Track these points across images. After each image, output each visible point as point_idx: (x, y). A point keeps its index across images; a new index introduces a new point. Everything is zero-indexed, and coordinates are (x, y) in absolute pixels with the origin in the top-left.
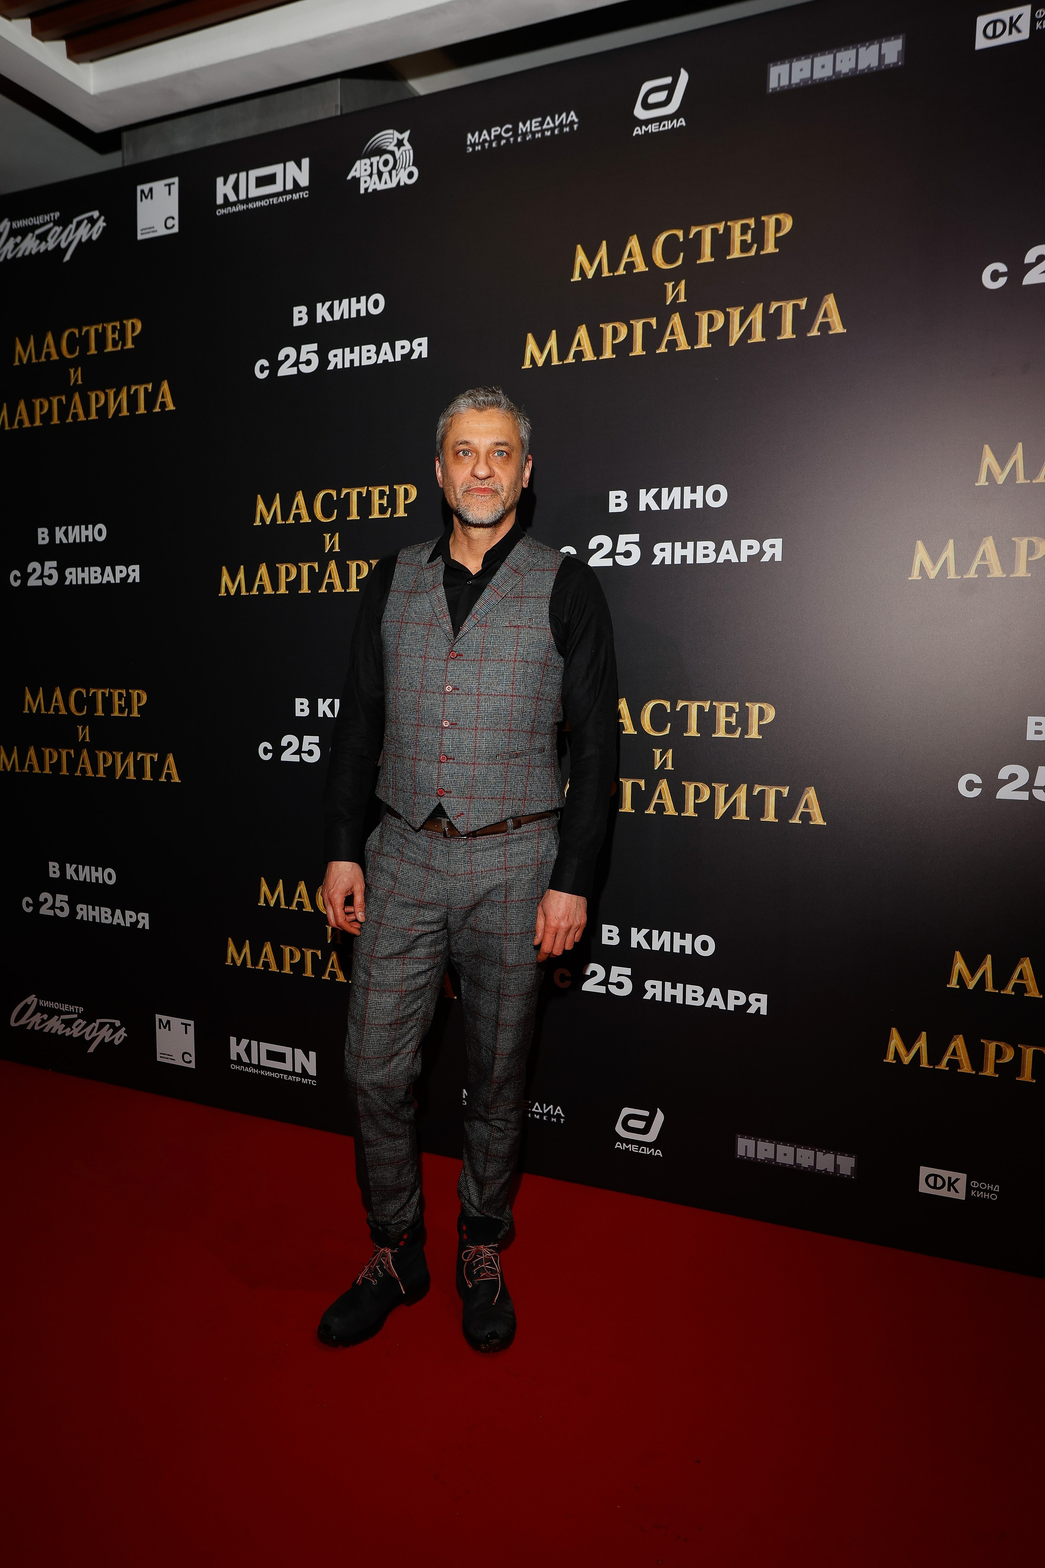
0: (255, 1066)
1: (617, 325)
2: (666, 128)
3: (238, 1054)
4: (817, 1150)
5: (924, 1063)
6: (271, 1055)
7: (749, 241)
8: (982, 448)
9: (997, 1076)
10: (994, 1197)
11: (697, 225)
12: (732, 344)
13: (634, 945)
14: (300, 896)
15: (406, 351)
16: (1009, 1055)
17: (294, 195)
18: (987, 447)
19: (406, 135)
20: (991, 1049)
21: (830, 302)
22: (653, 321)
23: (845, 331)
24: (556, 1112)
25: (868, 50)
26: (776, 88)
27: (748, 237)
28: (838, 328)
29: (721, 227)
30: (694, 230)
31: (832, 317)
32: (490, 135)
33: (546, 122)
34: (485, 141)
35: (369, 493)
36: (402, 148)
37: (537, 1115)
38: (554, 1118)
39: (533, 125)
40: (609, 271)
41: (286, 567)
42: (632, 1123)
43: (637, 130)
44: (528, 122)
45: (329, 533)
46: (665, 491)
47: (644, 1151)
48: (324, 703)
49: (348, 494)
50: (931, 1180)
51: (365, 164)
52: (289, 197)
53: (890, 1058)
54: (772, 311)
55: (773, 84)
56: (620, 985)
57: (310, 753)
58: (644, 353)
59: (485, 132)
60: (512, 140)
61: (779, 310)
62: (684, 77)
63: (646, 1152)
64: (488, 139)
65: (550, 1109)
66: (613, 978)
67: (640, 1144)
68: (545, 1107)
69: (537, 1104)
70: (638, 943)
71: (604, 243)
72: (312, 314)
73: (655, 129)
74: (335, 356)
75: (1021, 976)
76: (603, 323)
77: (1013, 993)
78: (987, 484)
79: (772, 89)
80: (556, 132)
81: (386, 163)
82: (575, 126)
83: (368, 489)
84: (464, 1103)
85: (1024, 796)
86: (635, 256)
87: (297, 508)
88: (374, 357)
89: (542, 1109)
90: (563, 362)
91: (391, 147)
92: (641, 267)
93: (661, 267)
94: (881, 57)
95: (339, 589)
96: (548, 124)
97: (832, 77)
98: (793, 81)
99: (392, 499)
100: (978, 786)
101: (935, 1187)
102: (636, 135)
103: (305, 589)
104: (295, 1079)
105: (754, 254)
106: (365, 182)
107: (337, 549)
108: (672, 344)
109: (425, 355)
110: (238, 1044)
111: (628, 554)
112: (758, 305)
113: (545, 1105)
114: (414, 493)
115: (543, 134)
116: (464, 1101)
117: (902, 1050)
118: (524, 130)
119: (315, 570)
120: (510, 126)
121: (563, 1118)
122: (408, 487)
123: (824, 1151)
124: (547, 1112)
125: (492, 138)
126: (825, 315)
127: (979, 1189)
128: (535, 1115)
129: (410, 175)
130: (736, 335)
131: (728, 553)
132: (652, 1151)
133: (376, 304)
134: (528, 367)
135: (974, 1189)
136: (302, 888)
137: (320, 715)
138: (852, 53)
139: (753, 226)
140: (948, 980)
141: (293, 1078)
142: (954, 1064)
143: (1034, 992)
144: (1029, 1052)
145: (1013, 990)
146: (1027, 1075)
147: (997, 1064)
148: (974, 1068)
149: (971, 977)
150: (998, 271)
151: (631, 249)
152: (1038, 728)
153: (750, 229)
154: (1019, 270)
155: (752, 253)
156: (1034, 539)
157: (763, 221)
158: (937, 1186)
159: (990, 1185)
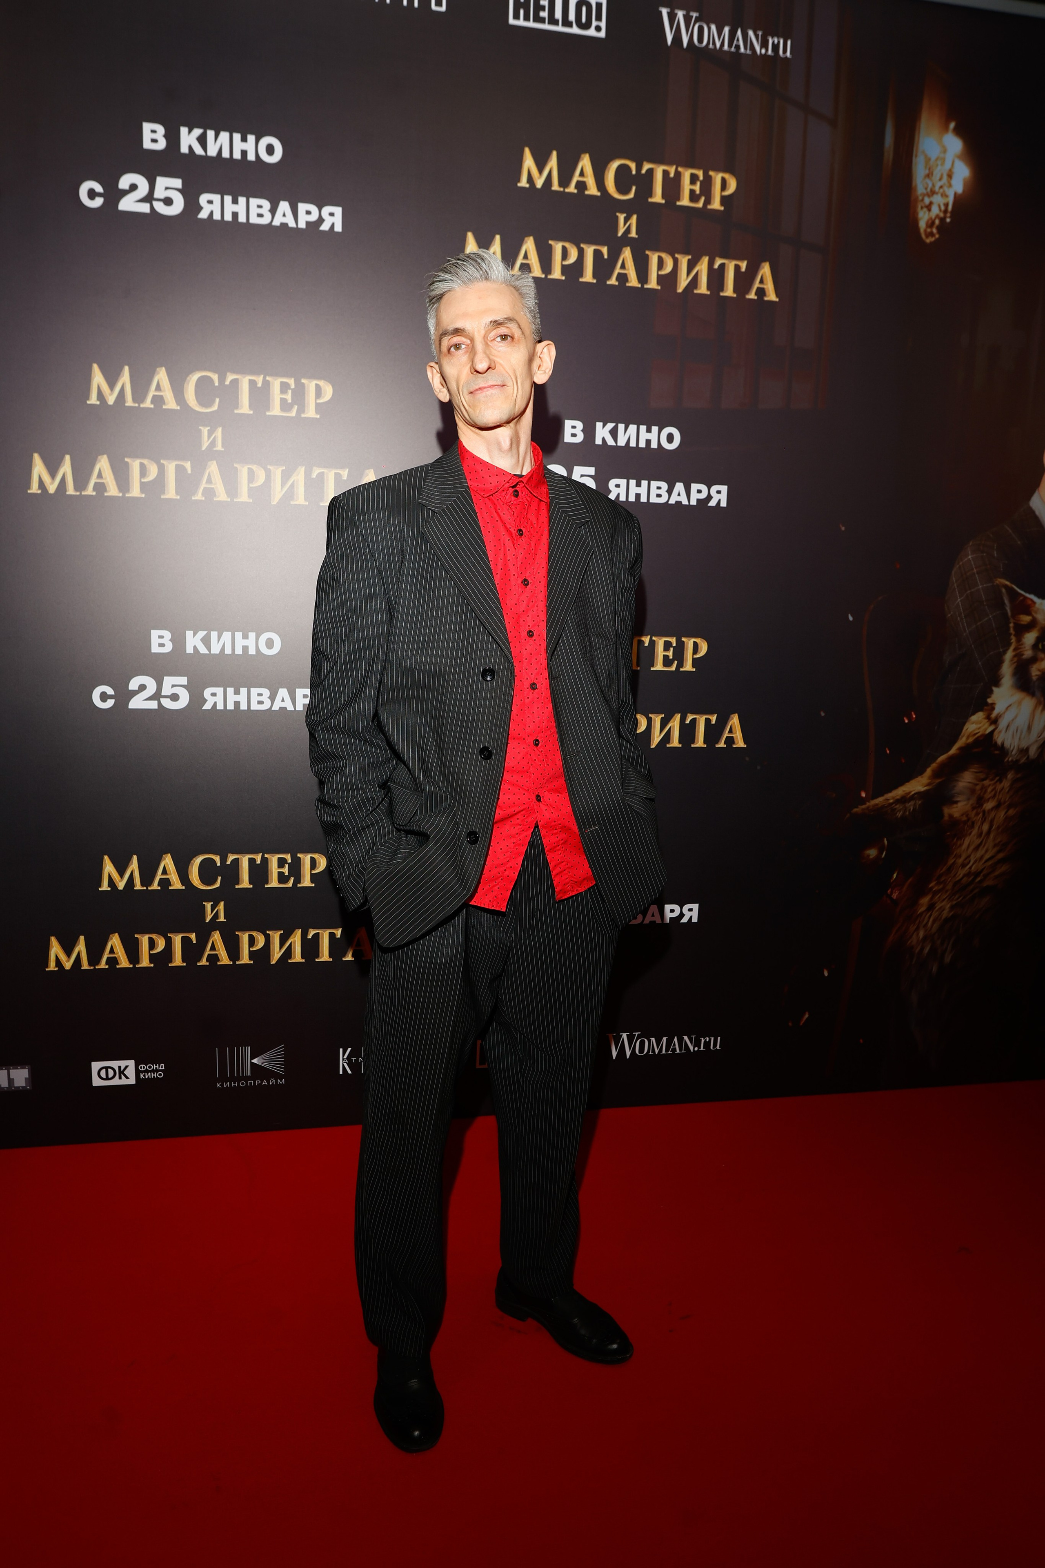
5: (85, 966)
8: (91, 367)
9: (152, 965)
10: (160, 1075)
16: (161, 944)
18: (95, 366)
20: (144, 941)
50: (103, 1073)
53: (52, 966)
75: (165, 872)
77: (159, 888)
78: (98, 403)
85: (154, 705)
100: (111, 697)
101: (107, 1079)
117: (63, 957)
127: (147, 1071)
135: (142, 1072)
140: (99, 883)
142: (112, 961)
143: (177, 884)
144: (177, 940)
145: (159, 885)
146: (178, 960)
147: (150, 955)
148: (131, 962)
149: (120, 878)
150: (94, 189)
152: (161, 641)
154: (113, 194)
156: (145, 461)
158: (109, 1077)
159: (156, 1065)
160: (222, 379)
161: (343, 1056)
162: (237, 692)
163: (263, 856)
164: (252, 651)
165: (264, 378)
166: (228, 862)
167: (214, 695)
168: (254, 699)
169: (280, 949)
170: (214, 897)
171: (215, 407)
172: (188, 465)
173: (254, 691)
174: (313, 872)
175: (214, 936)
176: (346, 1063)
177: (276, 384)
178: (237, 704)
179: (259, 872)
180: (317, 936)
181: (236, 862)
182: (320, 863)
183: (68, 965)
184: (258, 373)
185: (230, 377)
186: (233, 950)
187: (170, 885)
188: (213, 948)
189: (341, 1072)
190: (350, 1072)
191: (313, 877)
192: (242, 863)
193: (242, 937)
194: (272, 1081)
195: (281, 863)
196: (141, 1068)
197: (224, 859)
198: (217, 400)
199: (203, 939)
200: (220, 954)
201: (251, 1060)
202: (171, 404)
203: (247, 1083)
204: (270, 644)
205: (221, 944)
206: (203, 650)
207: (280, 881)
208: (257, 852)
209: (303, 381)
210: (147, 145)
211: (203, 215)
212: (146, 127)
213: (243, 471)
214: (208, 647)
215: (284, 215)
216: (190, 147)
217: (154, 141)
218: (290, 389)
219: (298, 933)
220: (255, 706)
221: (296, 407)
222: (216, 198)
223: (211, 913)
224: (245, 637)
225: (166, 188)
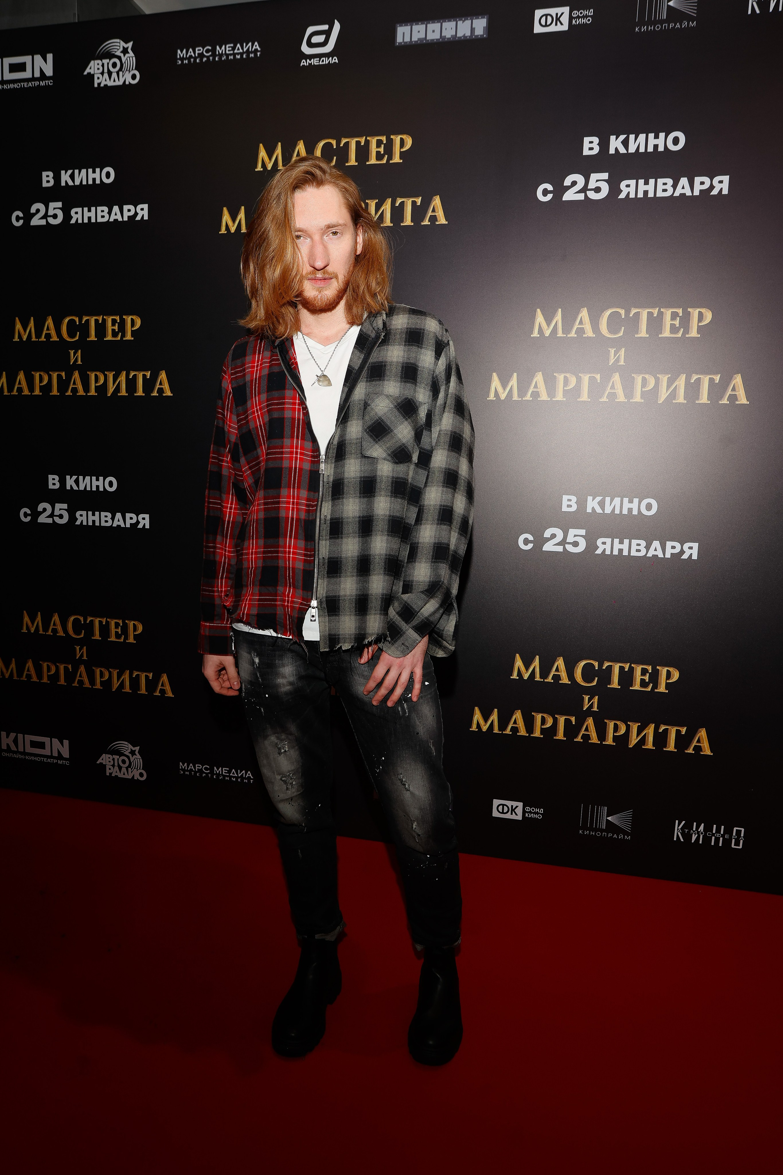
0: (21, 753)
2: (324, 63)
3: (8, 745)
5: (496, 730)
6: (34, 744)
7: (382, 153)
8: (535, 311)
9: (542, 736)
11: (346, 137)
14: (54, 624)
15: (132, 213)
16: (550, 722)
17: (41, 82)
18: (538, 310)
19: (130, 45)
20: (538, 719)
21: (437, 201)
23: (447, 223)
24: (248, 775)
25: (464, 23)
26: (401, 43)
27: (382, 150)
28: (442, 220)
29: (363, 140)
30: (344, 141)
31: (438, 212)
32: (194, 53)
33: (237, 48)
34: (191, 56)
35: (104, 320)
36: (127, 55)
37: (234, 779)
38: (246, 780)
39: (227, 49)
41: (39, 374)
43: (304, 62)
44: (224, 46)
45: (73, 350)
48: (70, 479)
49: (87, 321)
50: (500, 808)
51: (98, 64)
52: (37, 83)
53: (474, 728)
54: (397, 205)
55: (399, 39)
57: (61, 516)
59: (191, 50)
60: (211, 58)
61: (402, 204)
62: (337, 26)
64: (193, 55)
65: (243, 773)
68: (239, 772)
69: (233, 770)
71: (280, 144)
72: (57, 178)
73: (316, 63)
74: (76, 213)
75: (557, 670)
77: (552, 681)
78: (539, 336)
79: (399, 43)
80: (244, 56)
81: (114, 65)
82: (259, 54)
83: (103, 317)
85: (560, 549)
87: (48, 329)
88: (107, 216)
89: (237, 774)
91: (118, 53)
94: (473, 30)
95: (81, 392)
96: (238, 49)
97: (439, 39)
98: (413, 40)
99: (122, 325)
100: (531, 542)
101: (503, 813)
102: (302, 65)
103: (55, 392)
104: (53, 761)
106: (98, 78)
107: (79, 362)
109: (146, 218)
110: (7, 737)
112: (388, 199)
114: (138, 322)
115: (235, 57)
117: (482, 722)
118: (220, 52)
119: (63, 378)
120: (210, 48)
121: (252, 779)
122: (134, 317)
124: (241, 776)
125: (197, 55)
126: (434, 211)
127: (530, 812)
128: (232, 778)
129: (134, 77)
133: (108, 175)
134: (224, 233)
135: (528, 812)
136: (56, 618)
137: (68, 488)
138: (452, 24)
139: (385, 142)
140: (511, 674)
141: (51, 761)
142: (515, 730)
143: (565, 680)
144: (562, 720)
145: (552, 679)
146: (561, 735)
147: (541, 728)
148: (527, 732)
149: (526, 671)
150: (547, 189)
151: (298, 151)
152: (569, 503)
153: (383, 143)
154: (560, 190)
155: (384, 161)
156: (568, 375)
157: (392, 138)
159: (537, 809)
160: (627, 312)
161: (678, 827)
162: (621, 542)
163: (630, 665)
164: (635, 512)
165: (659, 310)
166: (604, 668)
167: (604, 543)
168: (634, 547)
169: (637, 736)
170: (591, 692)
171: (621, 334)
172: (598, 377)
173: (634, 542)
174: (668, 681)
175: (588, 721)
176: (680, 832)
177: (668, 313)
178: (621, 551)
179: (626, 677)
181: (610, 668)
182: (674, 675)
183: (485, 728)
184: (653, 307)
185: (634, 311)
186: (602, 733)
187: (561, 680)
188: (587, 729)
189: (675, 839)
190: (682, 840)
191: (668, 686)
192: (614, 669)
193: (609, 725)
194: (621, 836)
195: (644, 672)
197: (601, 665)
198: (623, 328)
199: (581, 722)
200: (592, 734)
201: (607, 817)
202: (589, 333)
203: (602, 834)
204: (649, 507)
205: (593, 727)
206: (599, 510)
207: (642, 686)
208: (625, 662)
209: (689, 310)
210: (586, 152)
211: (622, 196)
212: (586, 140)
213: (639, 379)
214: (603, 508)
215: (683, 188)
216: (616, 149)
217: (591, 149)
218: (679, 316)
219: (652, 726)
220: (634, 553)
221: (682, 330)
222: (633, 182)
223: (588, 704)
224: (631, 501)
225: (597, 181)
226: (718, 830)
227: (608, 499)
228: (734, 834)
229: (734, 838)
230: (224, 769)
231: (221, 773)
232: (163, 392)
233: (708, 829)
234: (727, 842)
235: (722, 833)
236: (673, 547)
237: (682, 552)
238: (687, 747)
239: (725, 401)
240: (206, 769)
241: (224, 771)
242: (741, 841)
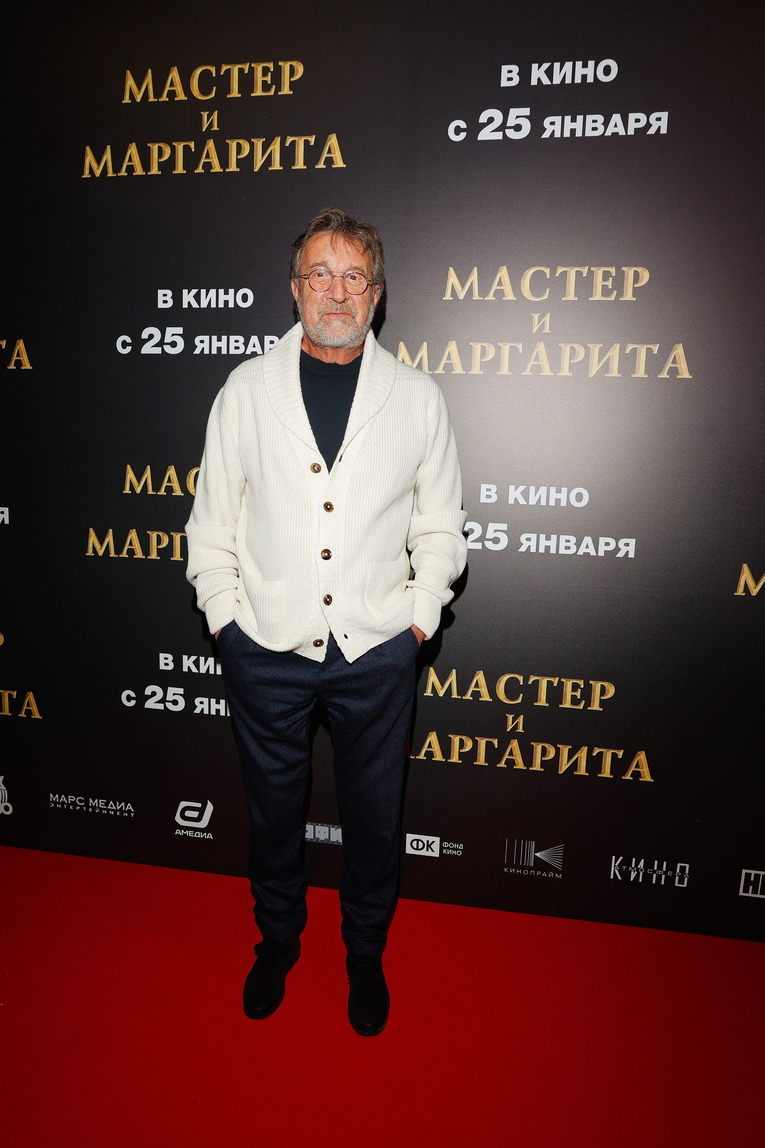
1: (162, 145)
4: (330, 826)
7: (269, 82)
8: (448, 270)
9: (461, 762)
10: (459, 853)
11: (227, 63)
12: (256, 170)
13: (185, 669)
16: (469, 745)
18: (451, 269)
20: (456, 741)
21: (333, 141)
22: (192, 145)
23: (344, 166)
24: (127, 808)
27: (268, 79)
28: (339, 163)
29: (246, 67)
30: (225, 68)
31: (335, 153)
37: (112, 812)
38: (125, 813)
40: (155, 97)
42: (188, 814)
46: (203, 292)
47: (198, 836)
50: (415, 844)
54: (287, 144)
56: (175, 702)
58: (185, 172)
61: (293, 143)
63: (200, 836)
65: (122, 806)
66: (170, 697)
67: (195, 829)
68: (118, 805)
69: (111, 802)
70: (189, 667)
71: (150, 71)
75: (477, 685)
76: (150, 142)
77: (472, 698)
78: (451, 299)
84: (52, 805)
85: (478, 546)
86: (176, 86)
89: (116, 806)
90: (117, 175)
92: (181, 96)
93: (198, 98)
101: (417, 849)
105: (273, 94)
108: (208, 166)
111: (174, 344)
112: (276, 138)
113: (118, 803)
116: (51, 803)
121: (133, 812)
123: (336, 827)
124: (120, 808)
126: (329, 152)
127: (449, 848)
128: (110, 812)
130: (259, 162)
131: (254, 346)
132: (205, 835)
134: (87, 176)
135: (445, 848)
139: (272, 70)
140: (425, 690)
142: (430, 754)
143: (486, 697)
144: (482, 743)
145: (471, 696)
146: (481, 760)
147: (460, 753)
148: (444, 757)
149: (441, 687)
150: (460, 126)
151: (172, 79)
152: (488, 493)
153: (270, 71)
154: (475, 128)
155: (272, 93)
156: (485, 345)
157: (280, 66)
158: (419, 848)
159: (456, 845)
160: (553, 271)
161: (615, 863)
162: (548, 538)
163: (560, 680)
164: (563, 503)
165: (590, 268)
166: (530, 683)
167: (528, 539)
168: (563, 544)
169: (568, 761)
170: (516, 711)
171: (546, 297)
172: (520, 346)
173: (563, 538)
174: (602, 698)
175: (513, 744)
176: (617, 869)
177: (599, 273)
178: (547, 548)
179: (555, 694)
180: (600, 754)
181: (537, 682)
182: (609, 691)
184: (583, 265)
185: (560, 270)
186: (528, 757)
188: (511, 754)
189: (612, 877)
190: (620, 878)
191: (602, 703)
192: (541, 684)
193: (536, 748)
194: (551, 874)
195: (575, 687)
196: (444, 844)
197: (526, 680)
198: (548, 290)
199: (504, 745)
200: (517, 759)
201: (535, 853)
202: (509, 295)
203: (529, 872)
204: (579, 497)
205: (518, 751)
206: (522, 501)
207: (573, 703)
208: (554, 676)
209: (623, 269)
210: (504, 83)
211: (546, 135)
212: (505, 68)
213: (566, 350)
214: (527, 499)
215: (616, 126)
216: (539, 79)
217: (509, 79)
218: (611, 276)
219: (585, 749)
220: (562, 551)
221: (615, 292)
222: (558, 119)
223: (512, 724)
224: (559, 491)
225: (517, 117)
226: (660, 867)
227: (532, 489)
228: (678, 871)
229: (677, 876)
230: (100, 801)
231: (97, 806)
232: (22, 365)
233: (648, 865)
234: (670, 880)
235: (664, 869)
236: (607, 544)
237: (617, 549)
238: (624, 773)
239: (664, 375)
240: (80, 801)
241: (101, 803)
242: (686, 879)
